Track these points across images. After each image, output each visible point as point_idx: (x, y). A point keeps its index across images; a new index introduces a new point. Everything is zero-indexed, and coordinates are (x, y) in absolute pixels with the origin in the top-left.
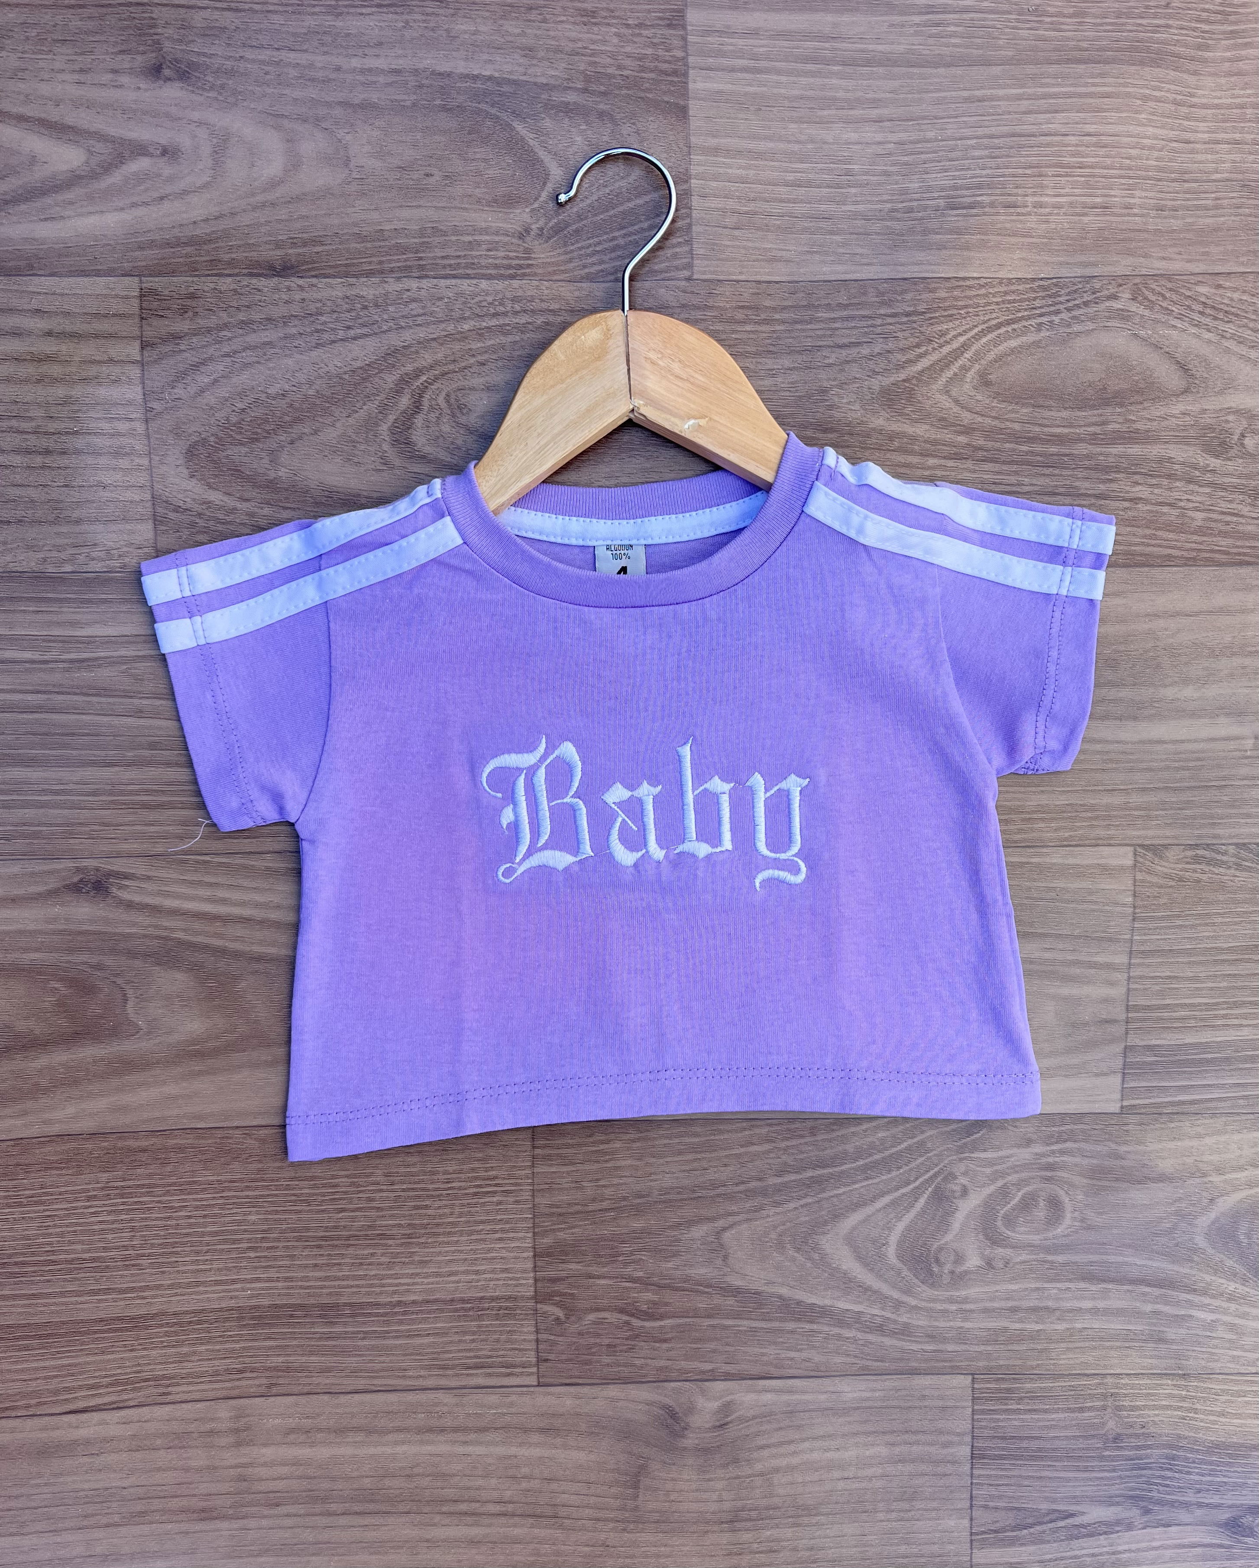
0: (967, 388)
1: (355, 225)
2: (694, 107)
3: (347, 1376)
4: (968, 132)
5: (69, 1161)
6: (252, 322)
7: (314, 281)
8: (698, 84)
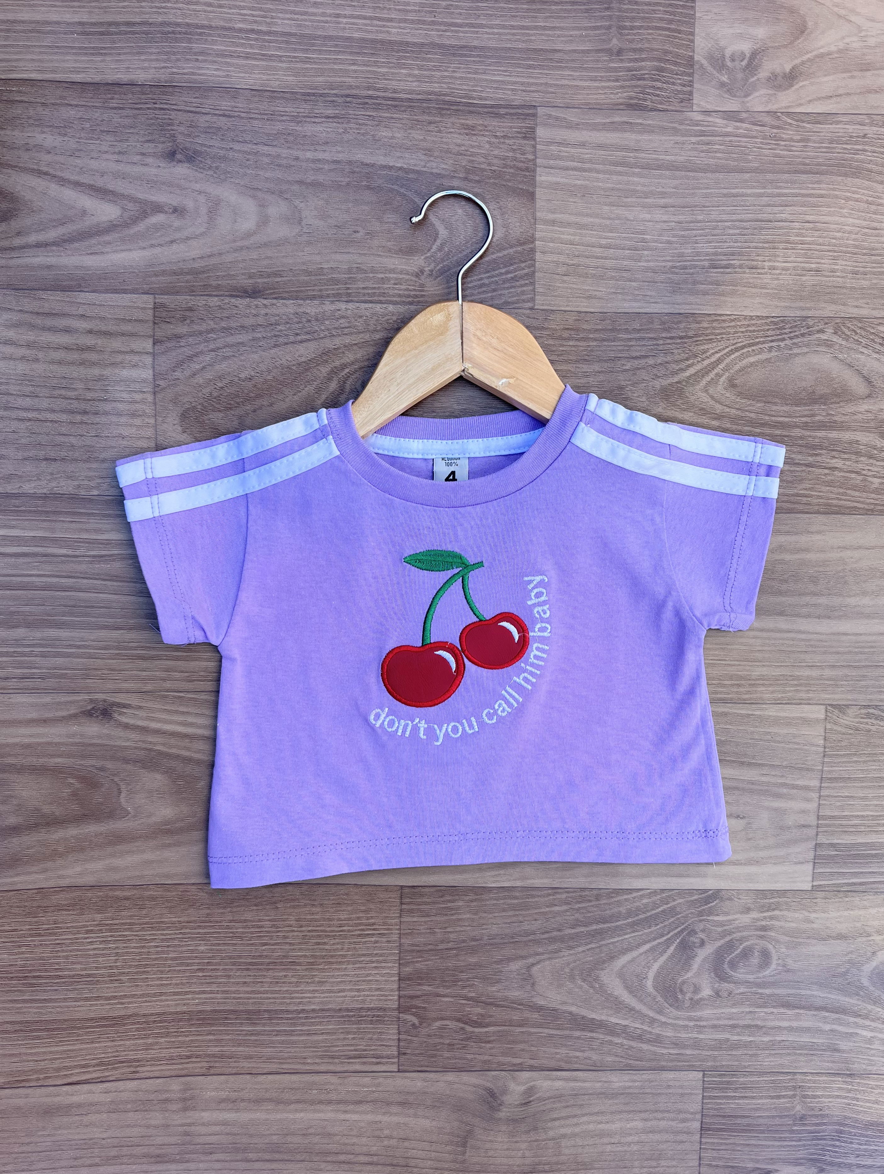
0: (720, 389)
1: (304, 263)
2: (539, 193)
3: (264, 1062)
4: (725, 217)
5: (75, 905)
6: (231, 328)
7: (275, 301)
8: (543, 177)
